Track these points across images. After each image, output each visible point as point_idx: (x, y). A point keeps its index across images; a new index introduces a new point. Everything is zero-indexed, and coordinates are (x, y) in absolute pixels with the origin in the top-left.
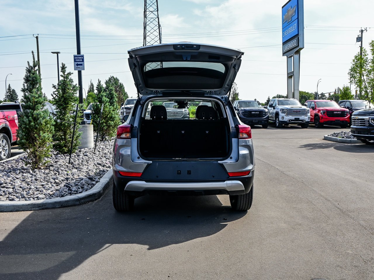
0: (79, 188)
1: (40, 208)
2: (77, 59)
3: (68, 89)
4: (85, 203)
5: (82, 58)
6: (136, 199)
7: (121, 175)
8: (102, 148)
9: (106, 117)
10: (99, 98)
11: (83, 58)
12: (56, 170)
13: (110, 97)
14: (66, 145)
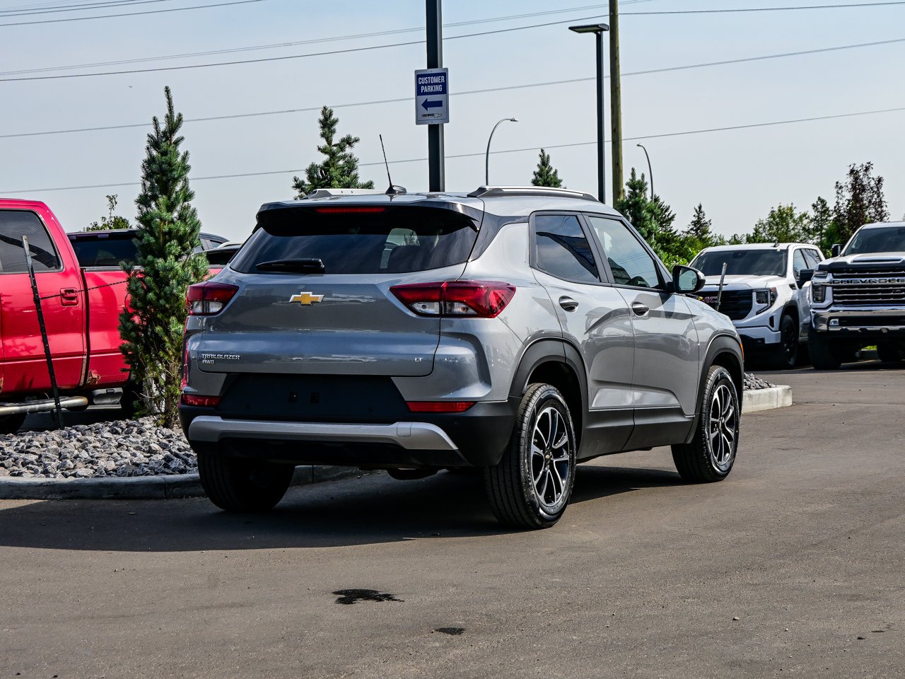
2: (427, 85)
4: (181, 497)
5: (443, 80)
11: (445, 79)
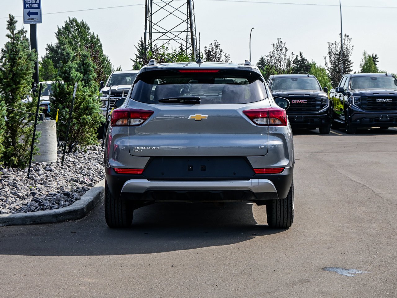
0: (53, 204)
1: (6, 224)
3: (20, 58)
4: (64, 221)
5: (38, 2)
6: (135, 210)
7: (116, 172)
8: (73, 162)
9: (78, 107)
10: (65, 72)
12: (12, 185)
13: (82, 70)
14: (15, 153)
